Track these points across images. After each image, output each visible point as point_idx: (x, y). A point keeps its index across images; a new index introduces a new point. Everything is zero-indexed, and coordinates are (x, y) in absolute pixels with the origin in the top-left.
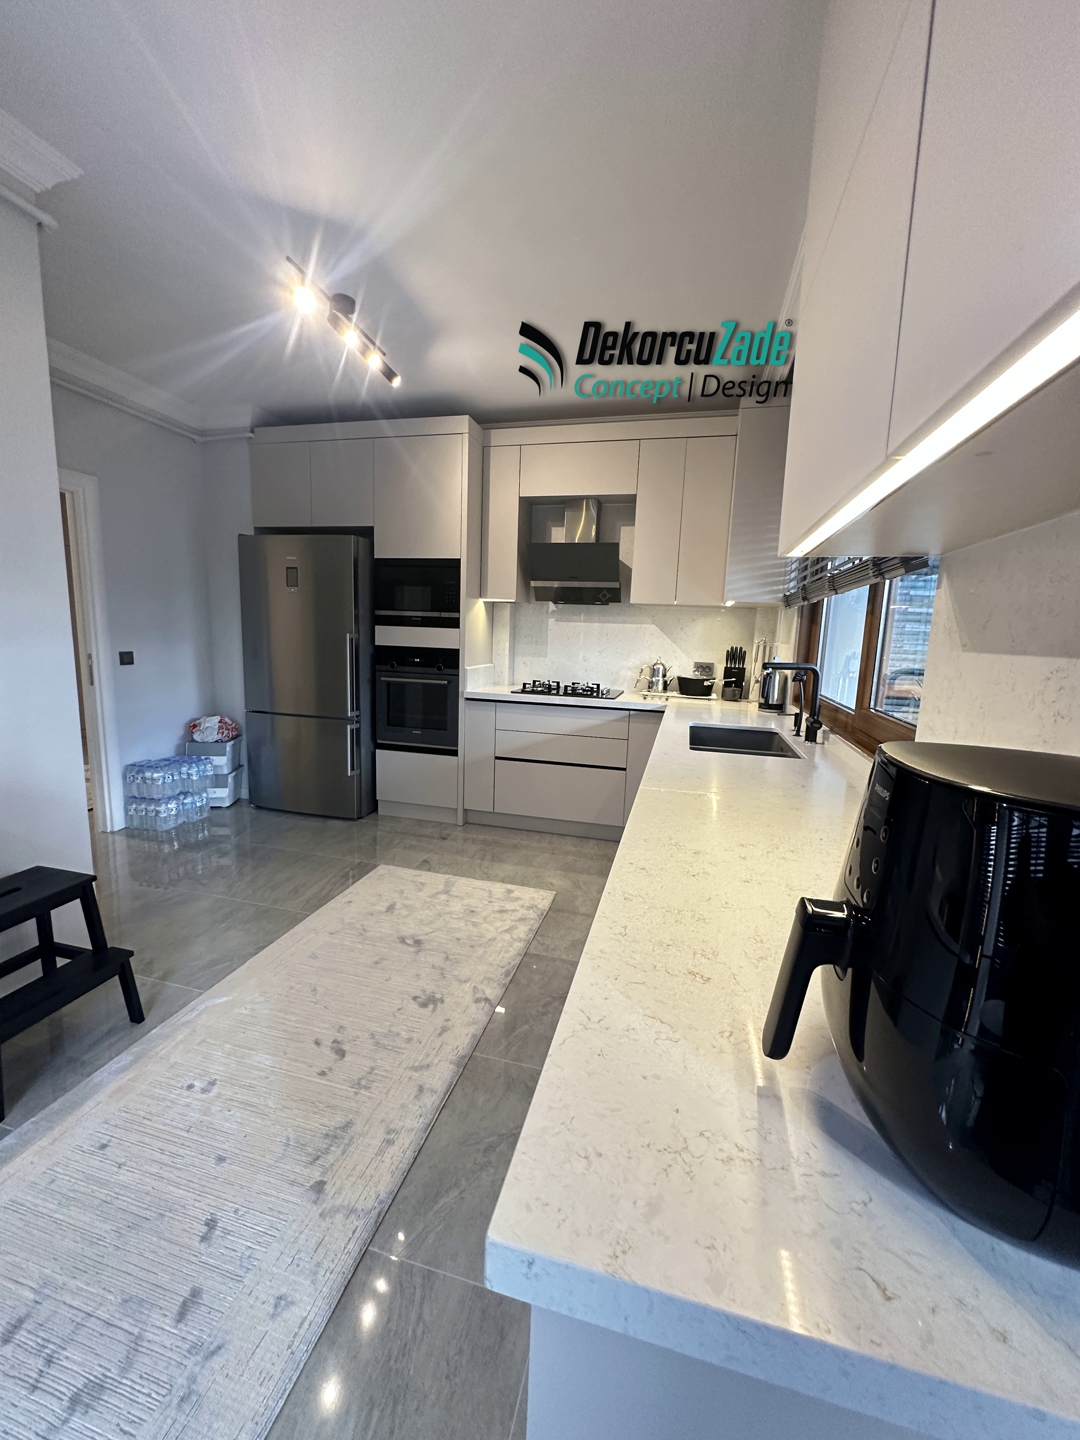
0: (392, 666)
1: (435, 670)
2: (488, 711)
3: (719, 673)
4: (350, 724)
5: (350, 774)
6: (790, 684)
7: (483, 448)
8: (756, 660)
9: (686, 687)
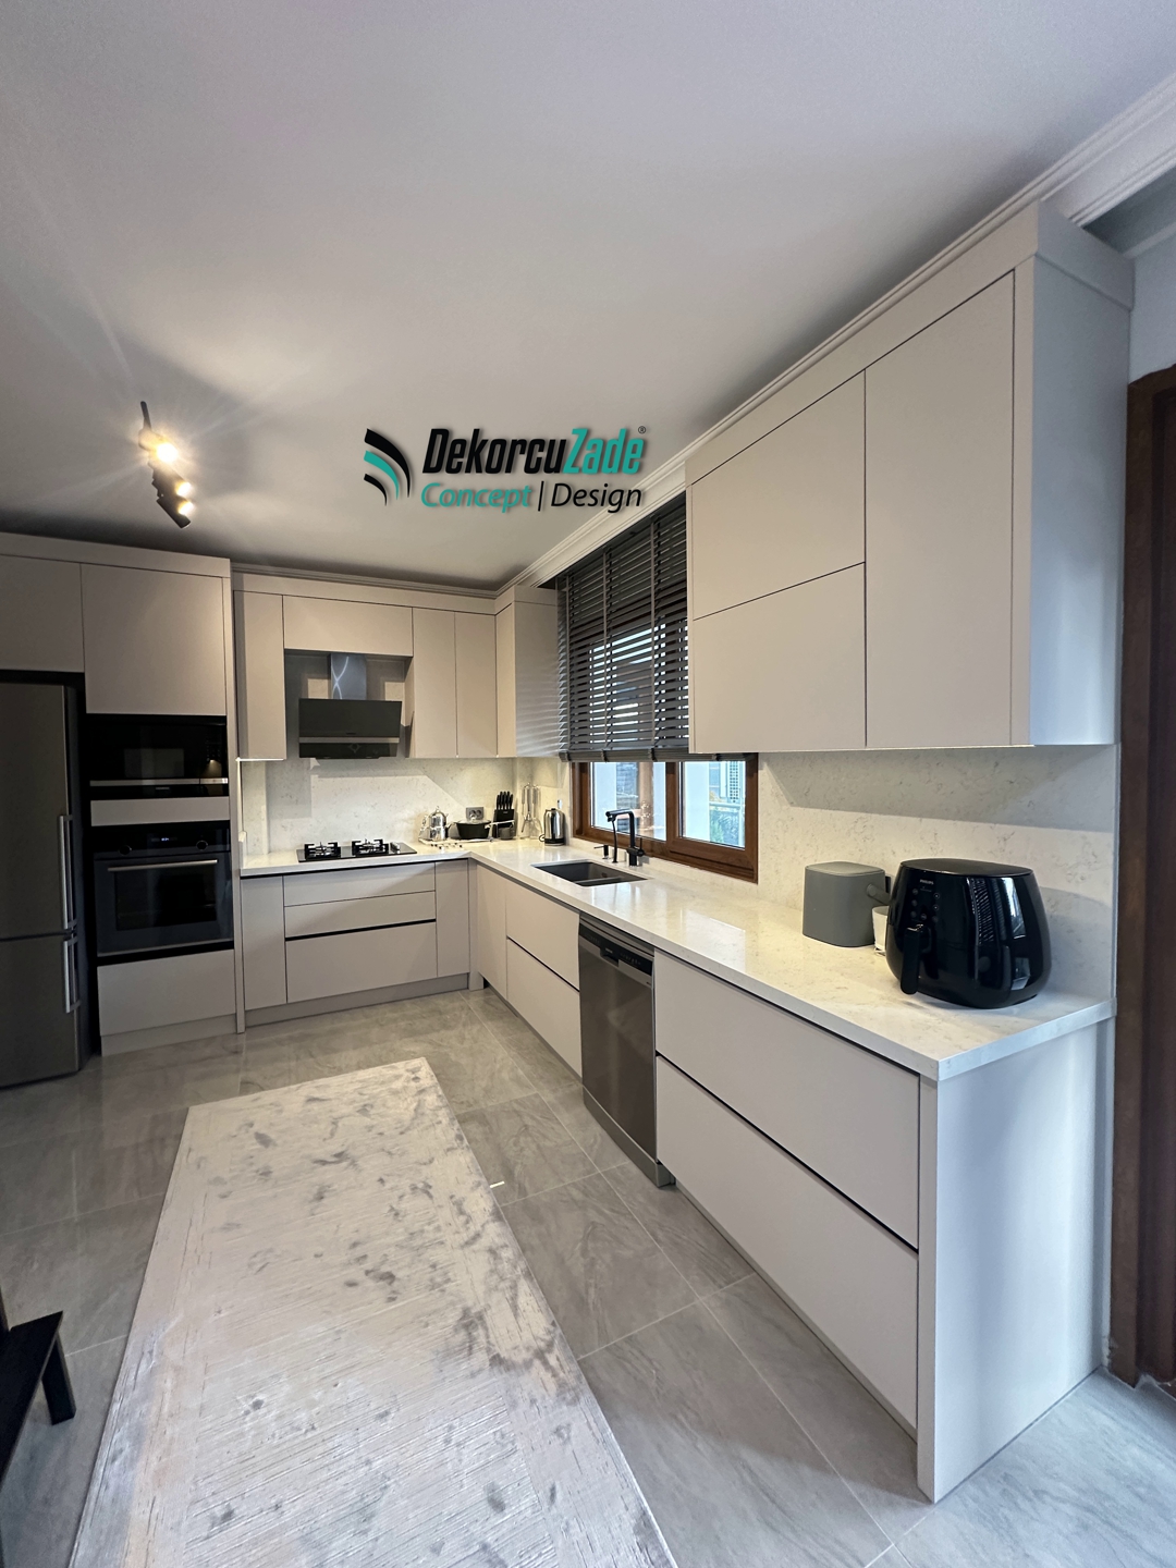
0: (125, 851)
2: (275, 887)
3: (489, 815)
4: (68, 939)
5: (68, 1010)
6: (569, 821)
7: (233, 592)
8: (523, 803)
9: (466, 832)
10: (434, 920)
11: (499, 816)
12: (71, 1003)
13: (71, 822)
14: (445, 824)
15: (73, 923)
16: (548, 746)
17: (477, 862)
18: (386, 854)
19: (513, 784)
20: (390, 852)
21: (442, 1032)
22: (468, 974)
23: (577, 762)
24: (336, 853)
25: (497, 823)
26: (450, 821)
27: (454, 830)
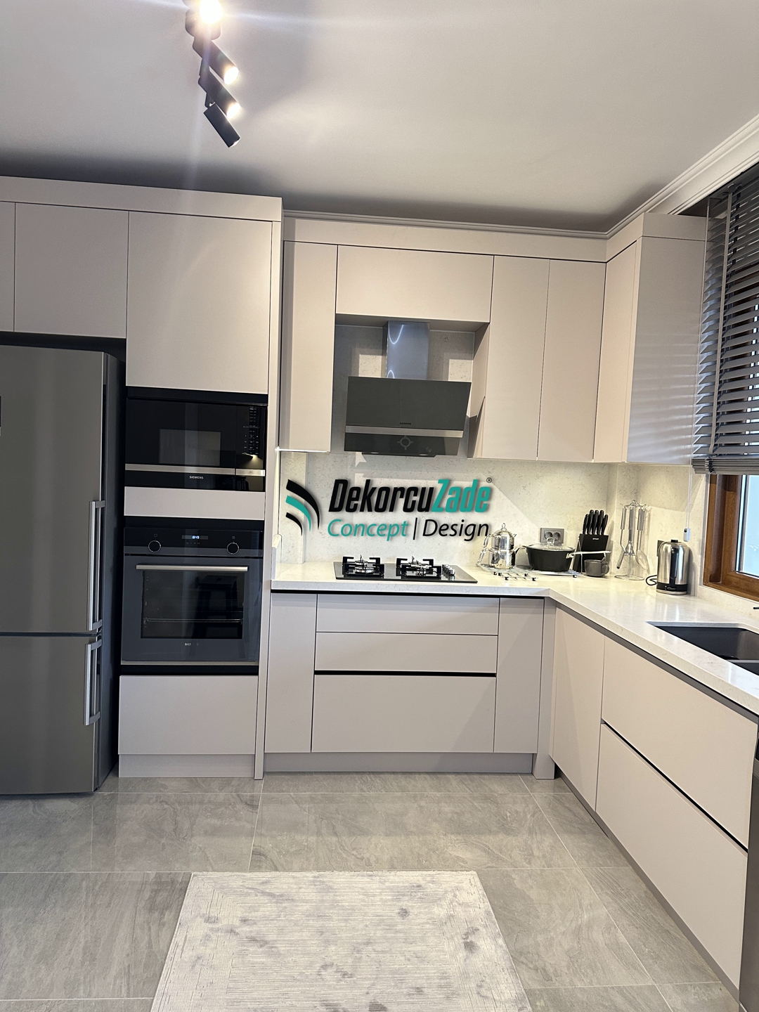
0: (155, 547)
1: (224, 552)
2: (304, 609)
3: (571, 542)
4: (91, 642)
5: (87, 724)
6: (698, 561)
7: (283, 242)
8: (623, 527)
9: (538, 560)
10: (493, 675)
11: (585, 542)
12: (91, 715)
13: (103, 509)
14: (512, 547)
15: (98, 625)
16: (675, 448)
17: (557, 605)
18: (437, 579)
19: (608, 500)
20: (443, 578)
21: (501, 836)
22: (534, 756)
23: (719, 473)
24: (378, 571)
25: (581, 553)
26: (518, 543)
27: (522, 556)
